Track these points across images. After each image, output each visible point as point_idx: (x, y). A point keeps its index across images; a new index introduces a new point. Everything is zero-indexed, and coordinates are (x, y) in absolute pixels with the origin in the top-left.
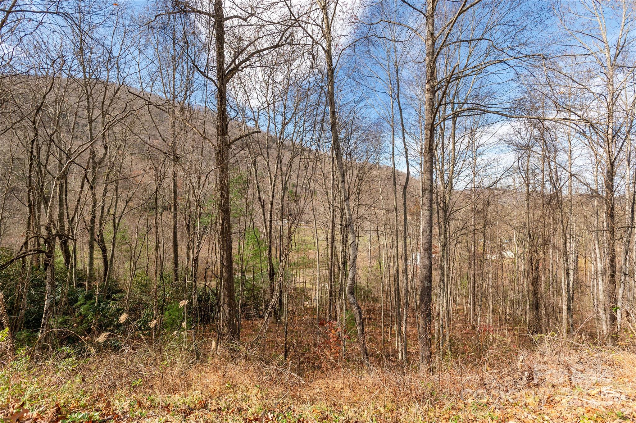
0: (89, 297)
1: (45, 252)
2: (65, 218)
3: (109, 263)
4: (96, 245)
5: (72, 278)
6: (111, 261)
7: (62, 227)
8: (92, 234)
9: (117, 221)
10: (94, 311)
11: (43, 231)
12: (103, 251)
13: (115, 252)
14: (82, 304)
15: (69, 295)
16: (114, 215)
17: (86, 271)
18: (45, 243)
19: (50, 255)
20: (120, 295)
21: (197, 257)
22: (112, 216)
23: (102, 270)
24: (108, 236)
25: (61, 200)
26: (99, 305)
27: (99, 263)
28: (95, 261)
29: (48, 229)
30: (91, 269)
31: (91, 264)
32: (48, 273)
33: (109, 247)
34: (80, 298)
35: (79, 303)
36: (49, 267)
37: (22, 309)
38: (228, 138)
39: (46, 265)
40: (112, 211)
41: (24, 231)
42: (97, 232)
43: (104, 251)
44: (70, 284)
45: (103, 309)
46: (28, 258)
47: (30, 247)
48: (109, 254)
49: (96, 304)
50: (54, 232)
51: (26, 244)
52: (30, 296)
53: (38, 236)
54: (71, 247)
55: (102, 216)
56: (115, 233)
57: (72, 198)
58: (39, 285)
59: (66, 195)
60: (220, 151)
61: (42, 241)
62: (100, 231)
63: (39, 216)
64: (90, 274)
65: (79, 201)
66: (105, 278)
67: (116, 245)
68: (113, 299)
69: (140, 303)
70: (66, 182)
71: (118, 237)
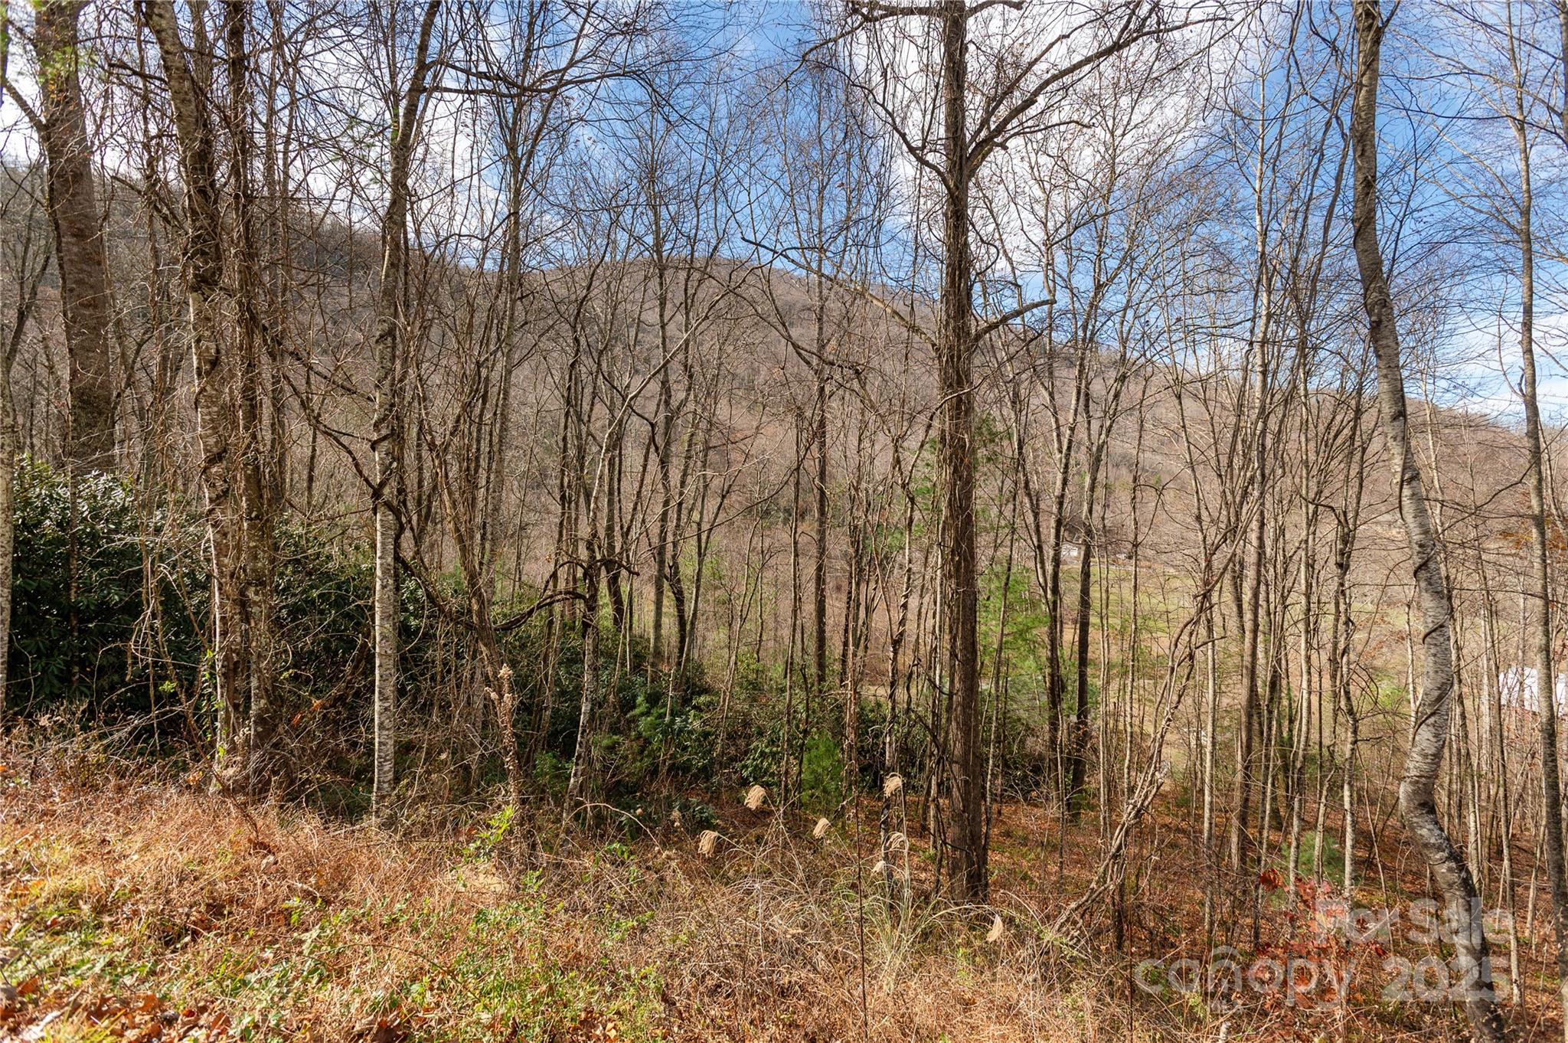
0: (654, 699)
1: (583, 597)
2: (617, 528)
3: (688, 628)
4: (666, 584)
5: (624, 656)
6: (693, 624)
7: (611, 547)
8: (662, 563)
9: (704, 537)
10: (664, 733)
11: (583, 554)
12: (677, 599)
13: (700, 605)
14: (642, 714)
15: (621, 690)
16: (699, 524)
17: (648, 640)
18: (585, 575)
19: (592, 605)
20: (708, 699)
21: (901, 634)
22: (695, 526)
23: (674, 640)
24: (687, 570)
25: (611, 493)
26: (673, 722)
27: (669, 625)
28: (665, 620)
29: (590, 546)
30: (658, 637)
31: (658, 626)
32: (589, 642)
33: (689, 591)
34: (640, 699)
35: (637, 711)
36: (590, 630)
37: (546, 708)
38: (973, 323)
39: (586, 626)
40: (696, 516)
41: (553, 548)
42: (669, 561)
43: (680, 600)
44: (623, 665)
45: (681, 730)
46: (557, 607)
47: (561, 585)
48: (689, 608)
49: (667, 719)
50: (598, 557)
51: (554, 576)
52: (558, 682)
53: (574, 562)
54: (625, 589)
55: (678, 526)
56: (700, 563)
57: (629, 487)
58: (573, 660)
59: (619, 481)
60: (952, 357)
61: (580, 573)
62: (674, 557)
63: (576, 519)
64: (656, 647)
65: (639, 493)
66: (681, 657)
67: (702, 590)
68: (695, 707)
69: (746, 724)
70: (620, 454)
71: (706, 572)
